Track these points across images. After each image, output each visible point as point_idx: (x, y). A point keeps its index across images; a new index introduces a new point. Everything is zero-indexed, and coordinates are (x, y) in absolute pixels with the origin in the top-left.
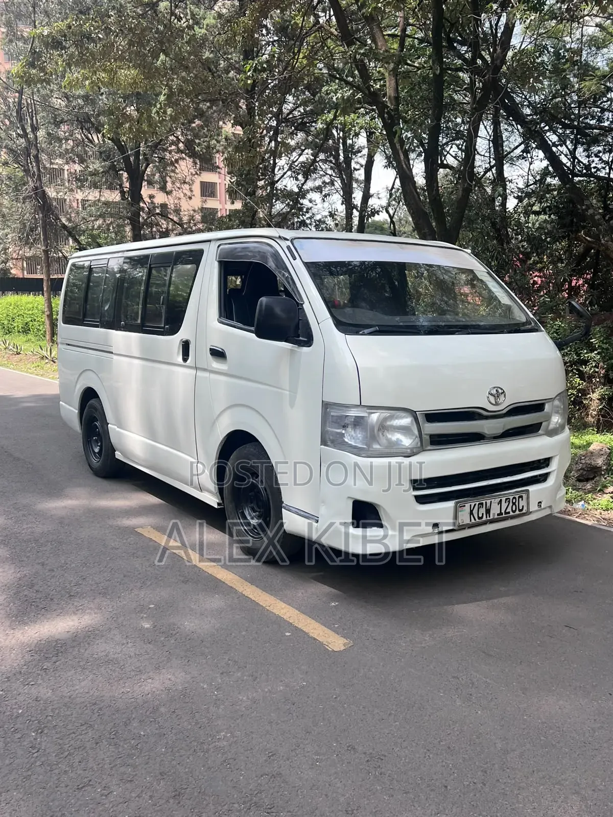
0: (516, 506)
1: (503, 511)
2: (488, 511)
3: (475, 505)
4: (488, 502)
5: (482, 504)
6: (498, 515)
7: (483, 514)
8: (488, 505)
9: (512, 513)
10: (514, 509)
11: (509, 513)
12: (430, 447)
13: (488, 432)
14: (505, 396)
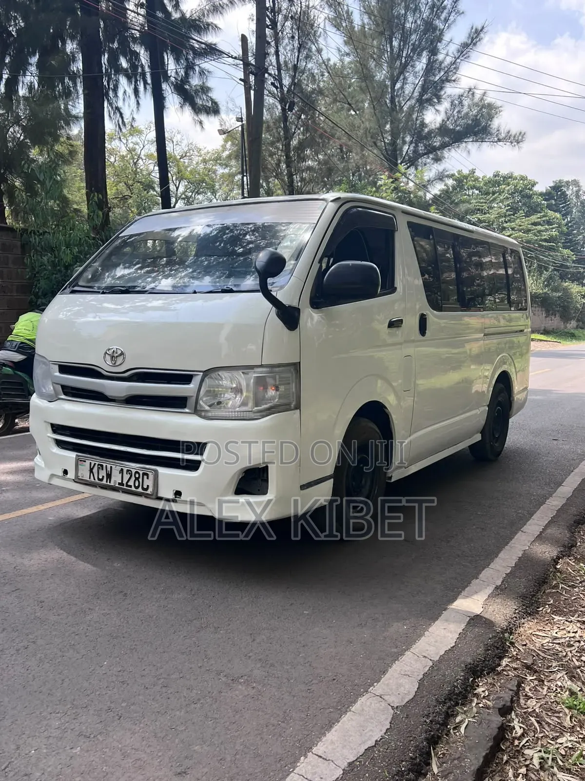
0: (139, 482)
1: (125, 482)
2: (109, 476)
3: (95, 464)
4: (109, 466)
5: (102, 466)
6: (119, 484)
7: (103, 477)
8: (109, 469)
9: (133, 489)
10: (137, 485)
11: (130, 486)
12: (63, 397)
13: (109, 393)
14: (124, 358)
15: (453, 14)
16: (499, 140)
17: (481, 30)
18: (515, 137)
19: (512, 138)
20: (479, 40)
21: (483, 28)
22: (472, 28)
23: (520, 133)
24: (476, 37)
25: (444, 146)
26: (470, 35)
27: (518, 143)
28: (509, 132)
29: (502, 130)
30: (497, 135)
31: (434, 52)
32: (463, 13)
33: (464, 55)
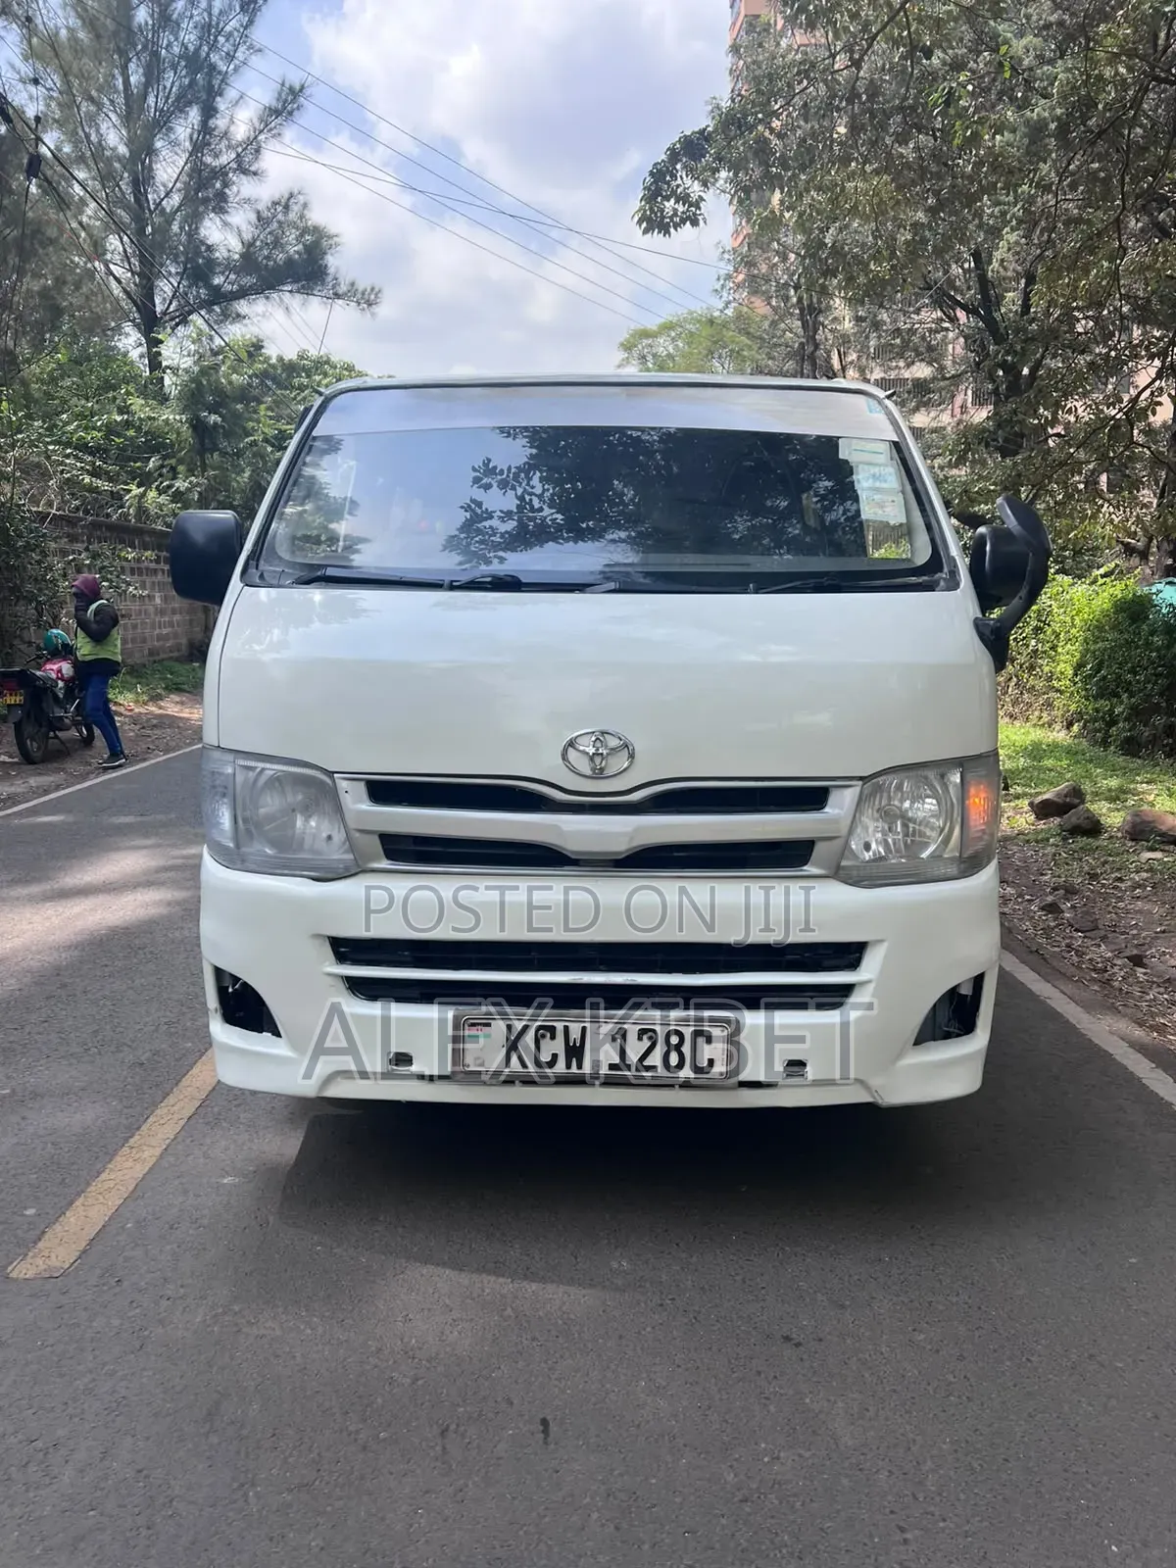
12: (385, 864)
13: (571, 846)
14: (632, 756)
15: (242, 49)
16: (337, 296)
17: (301, 90)
18: (363, 294)
19: (359, 296)
20: (298, 108)
21: (302, 88)
22: (283, 85)
23: (373, 289)
24: (293, 101)
25: (243, 293)
26: (280, 94)
27: (370, 305)
28: (353, 284)
29: (341, 280)
30: (334, 287)
31: (209, 111)
32: (260, 50)
33: (271, 130)
